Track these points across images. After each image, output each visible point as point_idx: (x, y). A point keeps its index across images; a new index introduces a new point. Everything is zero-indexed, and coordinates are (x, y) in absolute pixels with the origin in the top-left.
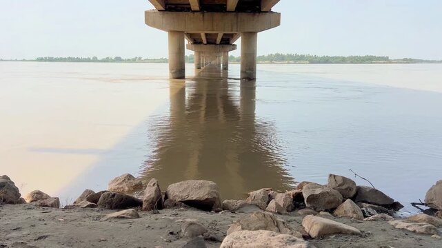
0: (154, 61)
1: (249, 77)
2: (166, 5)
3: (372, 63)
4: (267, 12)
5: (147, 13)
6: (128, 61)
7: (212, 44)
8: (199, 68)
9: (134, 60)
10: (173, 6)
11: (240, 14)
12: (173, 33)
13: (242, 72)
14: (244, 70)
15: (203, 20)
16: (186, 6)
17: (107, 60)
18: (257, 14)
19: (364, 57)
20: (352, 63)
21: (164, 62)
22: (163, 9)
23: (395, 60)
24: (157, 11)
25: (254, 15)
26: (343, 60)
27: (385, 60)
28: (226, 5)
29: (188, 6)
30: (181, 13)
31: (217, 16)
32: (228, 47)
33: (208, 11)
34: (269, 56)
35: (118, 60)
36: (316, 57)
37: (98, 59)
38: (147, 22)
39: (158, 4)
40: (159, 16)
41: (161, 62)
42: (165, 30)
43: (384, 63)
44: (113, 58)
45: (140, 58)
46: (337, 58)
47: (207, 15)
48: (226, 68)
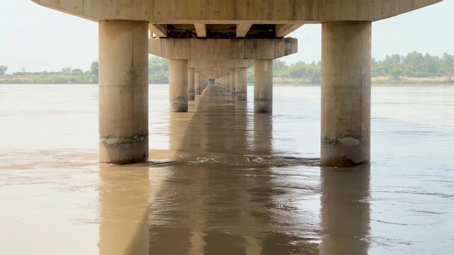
0: (44, 78)
1: (346, 159)
7: (224, 36)
8: (183, 109)
12: (112, 26)
13: (327, 142)
14: (333, 137)
21: (73, 81)
32: (271, 46)
34: (388, 60)
41: (65, 82)
42: (82, 14)
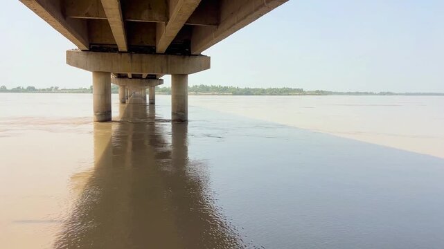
0: (72, 91)
1: (180, 119)
2: (90, 44)
3: (288, 95)
4: (197, 55)
5: (69, 53)
6: (43, 91)
7: (138, 78)
8: (125, 103)
9: (49, 90)
10: (98, 46)
11: (170, 56)
12: (98, 73)
13: (173, 114)
14: (175, 112)
15: (132, 62)
16: (111, 46)
17: (18, 90)
18: (187, 57)
19: (281, 89)
20: (271, 94)
21: (83, 92)
22: (86, 49)
23: (309, 92)
24: (79, 50)
25: (184, 58)
26: (262, 92)
27: (300, 92)
28: (155, 47)
29: (115, 47)
30: (106, 53)
31: (146, 57)
32: (154, 82)
33: (136, 53)
35: (31, 90)
36: (238, 89)
37: (8, 88)
38: (69, 62)
39: (81, 44)
40: (82, 57)
41: (80, 92)
42: (86, 69)
43: (299, 95)
44: (25, 88)
45: (56, 88)
46: (257, 90)
47: (136, 56)
48: (152, 103)
